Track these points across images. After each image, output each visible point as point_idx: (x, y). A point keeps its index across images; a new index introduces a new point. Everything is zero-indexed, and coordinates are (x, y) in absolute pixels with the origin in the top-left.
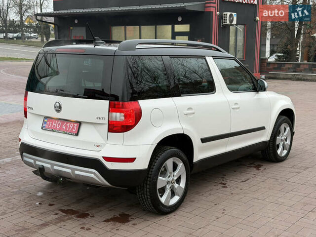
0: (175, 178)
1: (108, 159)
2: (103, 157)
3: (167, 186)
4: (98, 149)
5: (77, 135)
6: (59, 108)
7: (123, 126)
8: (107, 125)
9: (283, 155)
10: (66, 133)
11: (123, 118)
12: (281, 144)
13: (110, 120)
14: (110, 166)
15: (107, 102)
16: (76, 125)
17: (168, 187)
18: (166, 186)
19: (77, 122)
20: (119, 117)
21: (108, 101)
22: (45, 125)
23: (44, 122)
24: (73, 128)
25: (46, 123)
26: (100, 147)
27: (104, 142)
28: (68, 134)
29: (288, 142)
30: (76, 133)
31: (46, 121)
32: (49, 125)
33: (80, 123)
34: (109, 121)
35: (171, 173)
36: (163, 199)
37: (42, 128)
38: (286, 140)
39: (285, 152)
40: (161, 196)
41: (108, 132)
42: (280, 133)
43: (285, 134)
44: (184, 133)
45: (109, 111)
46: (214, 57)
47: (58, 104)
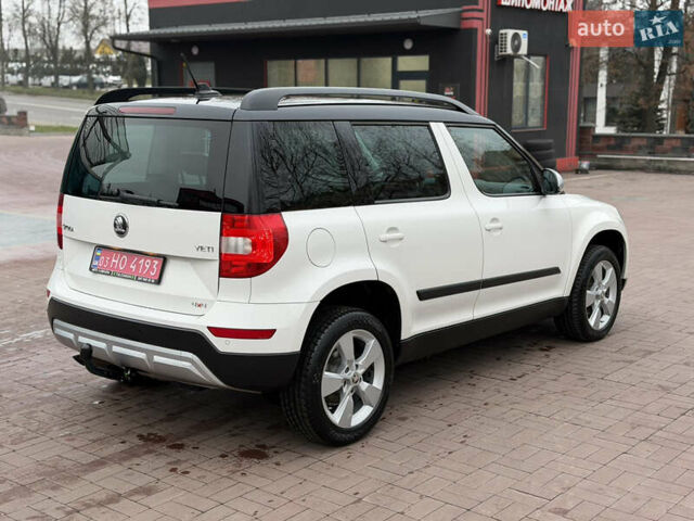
0: (361, 371)
1: (219, 332)
2: (209, 328)
3: (344, 390)
4: (199, 311)
5: (158, 282)
6: (122, 228)
7: (249, 265)
8: (217, 263)
9: (602, 326)
10: (137, 279)
11: (249, 248)
12: (597, 303)
13: (223, 252)
14: (224, 345)
15: (217, 216)
16: (156, 262)
17: (347, 390)
18: (341, 389)
19: (158, 256)
20: (241, 245)
21: (220, 214)
22: (96, 263)
23: (95, 257)
24: (151, 268)
25: (98, 258)
26: (203, 308)
27: (211, 298)
28: (142, 281)
29: (612, 298)
30: (157, 278)
31: (98, 253)
32: (105, 263)
33: (164, 259)
34: (220, 254)
35: (350, 362)
36: (336, 417)
37: (91, 269)
38: (607, 295)
39: (606, 319)
40: (333, 411)
41: (220, 276)
42: (593, 281)
43: (605, 282)
44: (380, 279)
45: (221, 235)
46: (449, 124)
47: (120, 220)
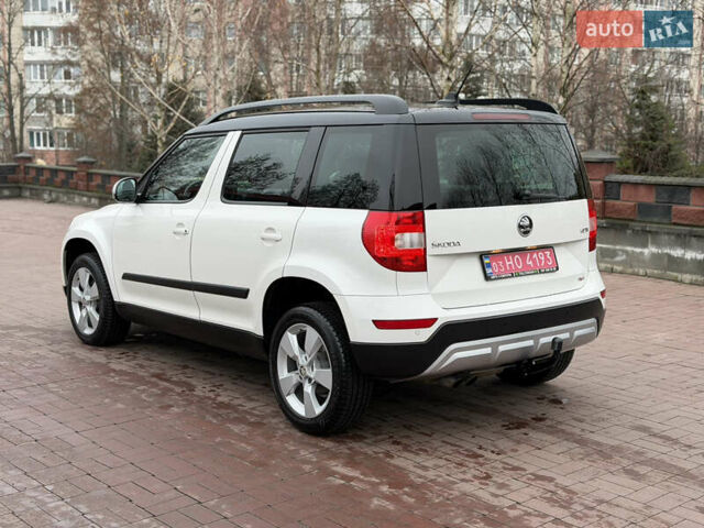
4: (581, 284)
5: (557, 269)
8: (588, 241)
10: (541, 273)
22: (489, 270)
23: (486, 265)
24: (546, 259)
26: (583, 281)
28: (545, 272)
30: (556, 265)
31: (487, 261)
37: (487, 278)
